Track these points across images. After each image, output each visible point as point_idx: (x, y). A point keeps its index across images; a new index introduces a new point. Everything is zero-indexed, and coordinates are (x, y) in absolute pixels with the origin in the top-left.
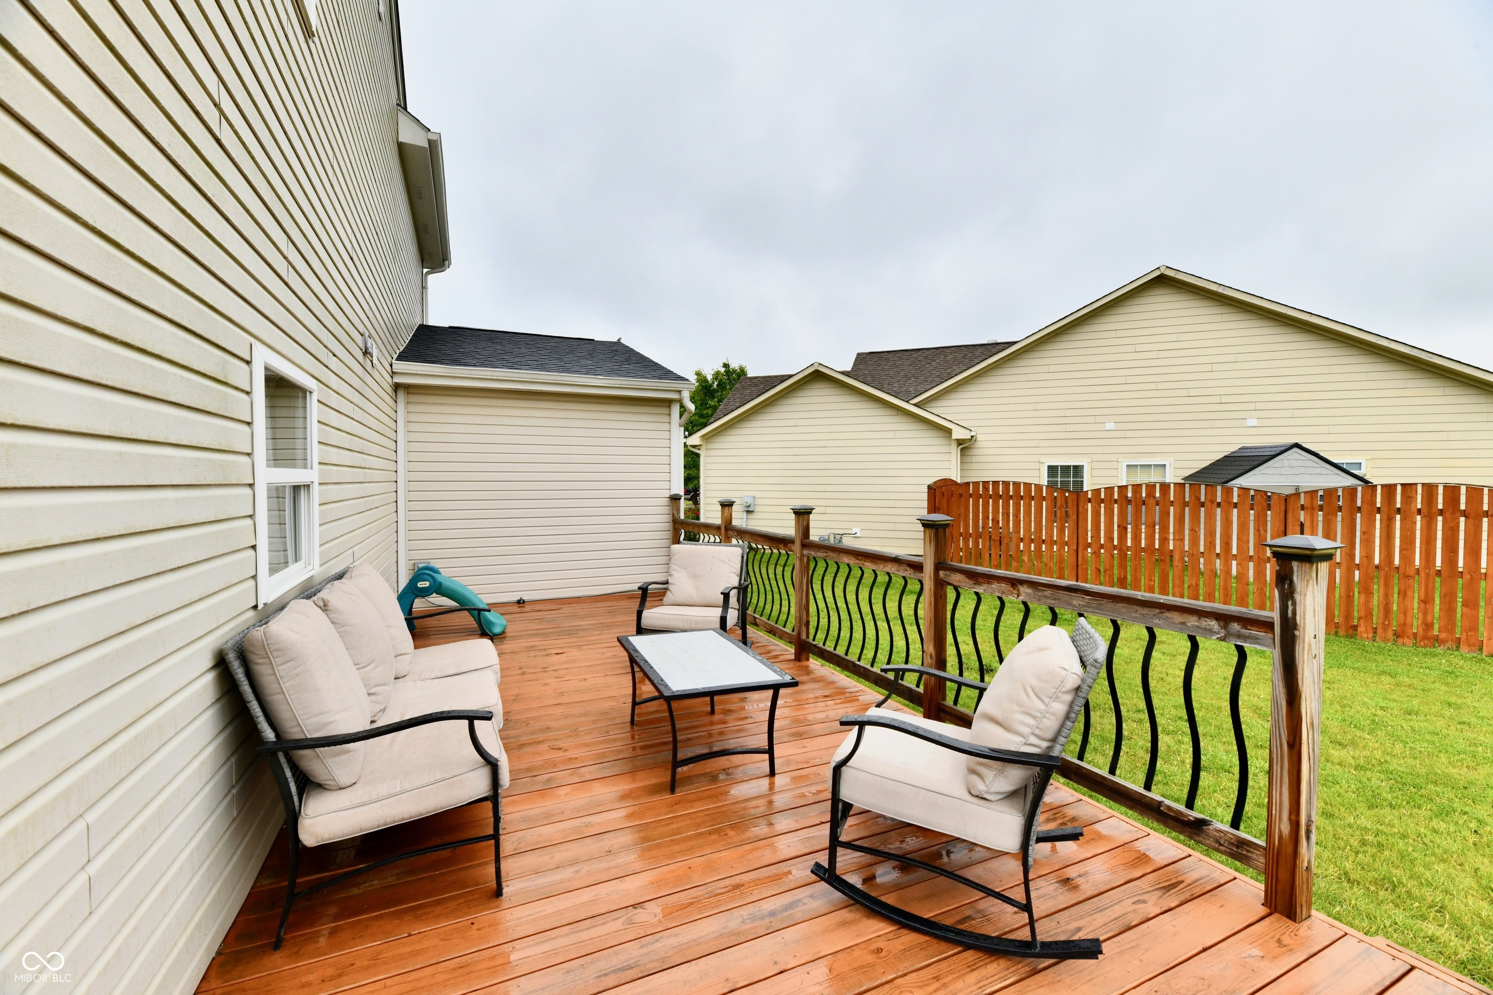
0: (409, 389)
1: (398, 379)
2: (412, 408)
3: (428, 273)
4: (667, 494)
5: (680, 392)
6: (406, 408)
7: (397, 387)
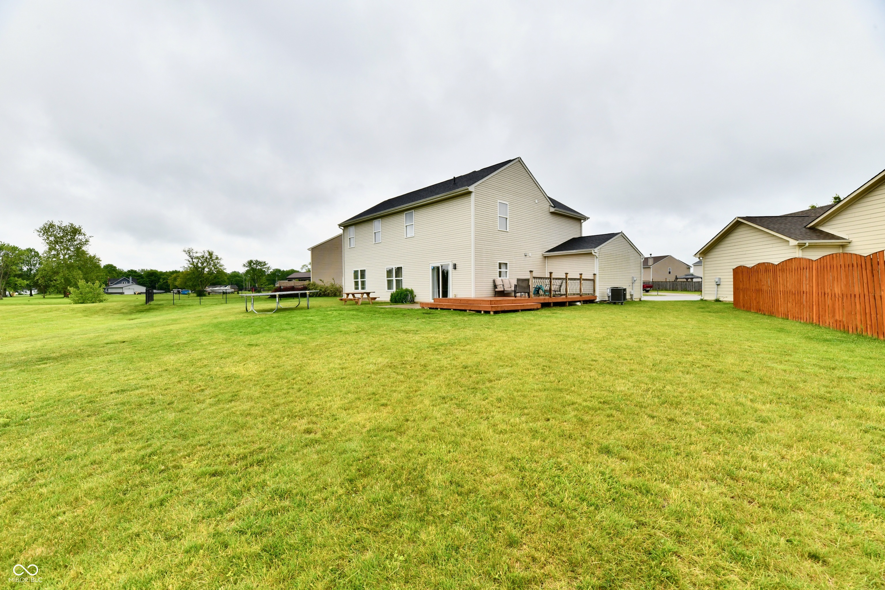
0: (548, 257)
1: (544, 256)
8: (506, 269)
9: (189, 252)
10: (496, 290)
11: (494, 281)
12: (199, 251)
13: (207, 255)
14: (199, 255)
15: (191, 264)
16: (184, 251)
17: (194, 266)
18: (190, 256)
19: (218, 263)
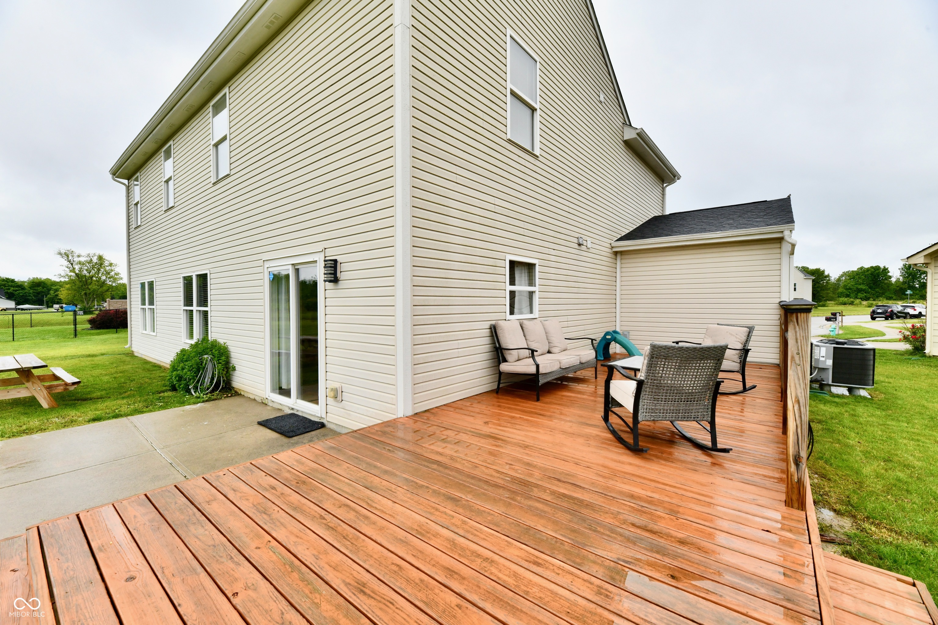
0: (622, 253)
1: (615, 250)
2: (623, 261)
3: (667, 186)
4: (778, 300)
5: (782, 232)
6: (621, 262)
7: (616, 253)
8: (531, 283)
9: (66, 255)
10: (505, 367)
11: (494, 331)
12: (83, 254)
13: (95, 260)
14: (82, 259)
15: (71, 271)
16: (60, 254)
17: (76, 274)
18: (69, 261)
19: (112, 270)
